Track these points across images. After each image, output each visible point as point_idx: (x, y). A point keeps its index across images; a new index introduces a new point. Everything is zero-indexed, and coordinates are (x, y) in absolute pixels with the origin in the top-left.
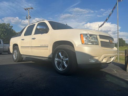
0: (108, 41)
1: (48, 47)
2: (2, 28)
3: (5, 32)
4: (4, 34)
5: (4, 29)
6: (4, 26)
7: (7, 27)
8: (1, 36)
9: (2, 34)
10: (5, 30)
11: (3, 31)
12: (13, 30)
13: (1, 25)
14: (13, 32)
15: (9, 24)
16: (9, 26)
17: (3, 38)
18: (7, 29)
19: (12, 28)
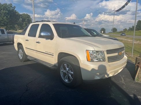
0: (116, 54)
1: (53, 55)
2: (4, 10)
3: (8, 14)
4: (7, 17)
5: (6, 10)
6: (6, 7)
7: (9, 8)
8: (4, 19)
9: (4, 17)
10: (7, 12)
11: (5, 13)
12: (16, 12)
13: (3, 6)
14: (17, 14)
15: (11, 4)
16: (12, 7)
17: (6, 21)
18: (9, 11)
19: (14, 9)
